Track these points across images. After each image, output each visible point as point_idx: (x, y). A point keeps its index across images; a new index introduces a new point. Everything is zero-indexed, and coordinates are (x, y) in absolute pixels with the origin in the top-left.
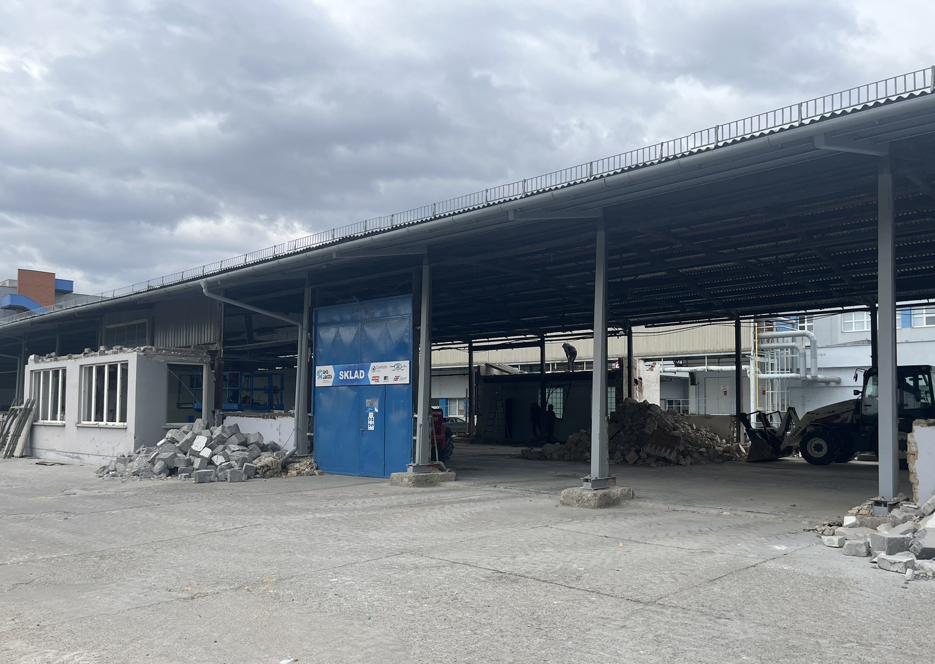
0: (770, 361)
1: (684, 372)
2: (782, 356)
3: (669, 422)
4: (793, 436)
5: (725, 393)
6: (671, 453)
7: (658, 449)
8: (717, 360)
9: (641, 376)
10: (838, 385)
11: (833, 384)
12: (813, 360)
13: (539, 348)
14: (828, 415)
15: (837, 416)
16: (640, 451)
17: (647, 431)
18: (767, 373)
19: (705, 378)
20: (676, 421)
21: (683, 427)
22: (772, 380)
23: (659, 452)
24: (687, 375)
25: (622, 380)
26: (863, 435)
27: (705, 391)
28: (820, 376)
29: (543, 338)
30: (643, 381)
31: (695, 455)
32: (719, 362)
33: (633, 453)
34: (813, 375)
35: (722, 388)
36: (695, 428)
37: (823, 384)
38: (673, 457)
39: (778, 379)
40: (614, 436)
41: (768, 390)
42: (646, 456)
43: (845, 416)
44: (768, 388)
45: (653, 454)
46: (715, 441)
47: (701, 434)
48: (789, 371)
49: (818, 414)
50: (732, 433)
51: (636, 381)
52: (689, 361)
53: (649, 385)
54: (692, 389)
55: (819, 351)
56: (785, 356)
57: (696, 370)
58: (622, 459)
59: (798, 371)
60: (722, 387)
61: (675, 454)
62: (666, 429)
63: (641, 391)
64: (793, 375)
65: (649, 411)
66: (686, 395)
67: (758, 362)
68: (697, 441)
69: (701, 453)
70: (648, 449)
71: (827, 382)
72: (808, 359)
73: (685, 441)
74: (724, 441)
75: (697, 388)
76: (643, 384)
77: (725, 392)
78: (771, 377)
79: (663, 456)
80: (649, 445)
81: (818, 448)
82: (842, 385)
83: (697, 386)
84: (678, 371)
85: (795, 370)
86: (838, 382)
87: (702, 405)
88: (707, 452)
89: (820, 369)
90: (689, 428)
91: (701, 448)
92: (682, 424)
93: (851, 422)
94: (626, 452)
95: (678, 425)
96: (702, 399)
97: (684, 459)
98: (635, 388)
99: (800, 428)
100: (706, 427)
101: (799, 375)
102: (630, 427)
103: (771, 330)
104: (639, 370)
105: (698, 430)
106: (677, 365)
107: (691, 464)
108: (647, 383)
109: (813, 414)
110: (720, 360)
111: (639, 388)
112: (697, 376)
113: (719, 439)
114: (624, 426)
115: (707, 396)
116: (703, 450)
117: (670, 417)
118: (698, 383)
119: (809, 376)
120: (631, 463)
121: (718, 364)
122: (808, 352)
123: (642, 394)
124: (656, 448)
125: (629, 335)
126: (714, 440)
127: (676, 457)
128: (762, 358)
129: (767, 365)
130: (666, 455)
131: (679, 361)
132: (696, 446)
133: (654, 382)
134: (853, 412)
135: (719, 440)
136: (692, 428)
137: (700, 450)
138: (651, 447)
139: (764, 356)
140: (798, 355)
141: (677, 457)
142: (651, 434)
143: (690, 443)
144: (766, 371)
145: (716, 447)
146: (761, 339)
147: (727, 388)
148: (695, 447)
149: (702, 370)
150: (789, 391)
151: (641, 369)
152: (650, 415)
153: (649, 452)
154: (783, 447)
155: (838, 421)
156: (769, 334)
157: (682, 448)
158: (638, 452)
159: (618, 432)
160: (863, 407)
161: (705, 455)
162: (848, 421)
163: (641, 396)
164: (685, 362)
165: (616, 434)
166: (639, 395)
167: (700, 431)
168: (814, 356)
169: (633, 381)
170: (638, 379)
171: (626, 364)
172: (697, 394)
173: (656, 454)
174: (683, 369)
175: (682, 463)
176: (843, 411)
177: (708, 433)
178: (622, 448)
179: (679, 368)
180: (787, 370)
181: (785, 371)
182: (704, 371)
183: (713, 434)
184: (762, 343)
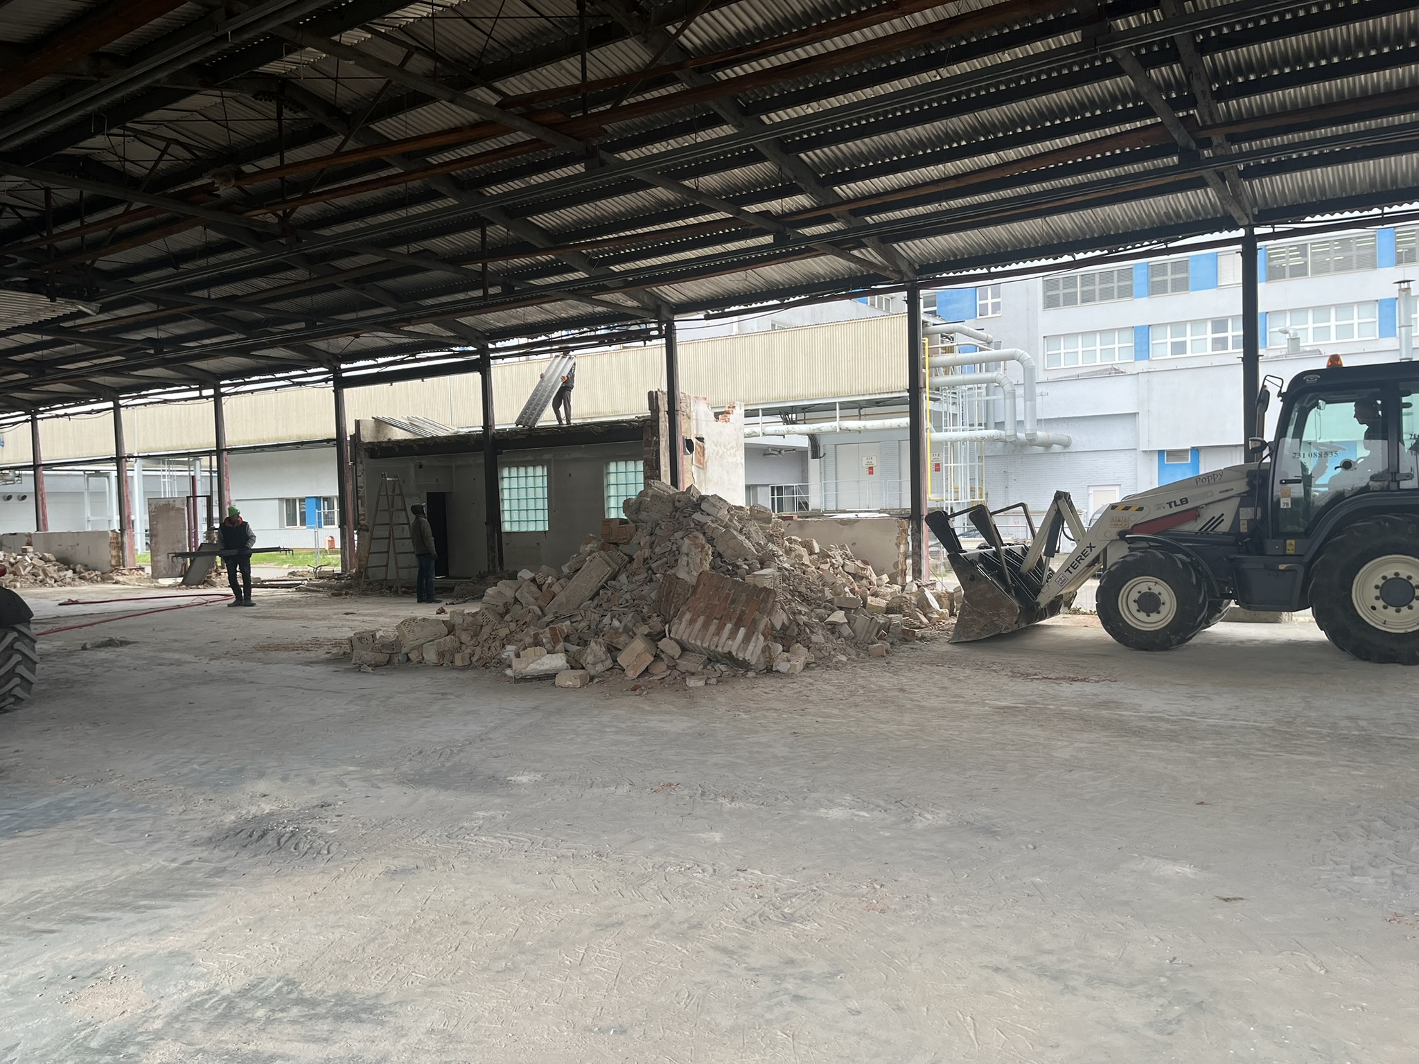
0: (952, 409)
1: (796, 436)
2: (971, 399)
3: (747, 543)
4: (1071, 569)
5: (871, 471)
6: (747, 639)
7: (713, 628)
8: (856, 411)
9: (703, 434)
10: (1067, 450)
11: (1056, 448)
12: (1028, 403)
13: (477, 376)
14: (1169, 511)
15: (1194, 514)
16: (662, 635)
17: (682, 574)
18: (946, 431)
19: (836, 445)
20: (770, 538)
21: (788, 552)
22: (953, 443)
23: (716, 639)
24: (804, 443)
25: (658, 443)
26: (1282, 567)
27: (836, 468)
28: (1041, 434)
29: (484, 351)
30: (707, 444)
31: (818, 638)
32: (860, 415)
33: (639, 645)
34: (1028, 432)
35: (865, 461)
36: (817, 550)
37: (1040, 449)
38: (753, 653)
39: (964, 440)
40: (603, 587)
41: (946, 463)
42: (677, 651)
43: (1214, 512)
44: (946, 458)
45: (699, 643)
46: (864, 582)
47: (833, 565)
48: (983, 427)
49: (1141, 509)
50: (901, 559)
51: (689, 445)
52: (808, 415)
53: (720, 451)
54: (813, 464)
55: (1039, 389)
56: (976, 398)
57: (819, 429)
58: (609, 663)
59: (999, 425)
60: (865, 459)
61: (758, 642)
62: (740, 562)
63: (702, 465)
64: (992, 432)
65: (697, 516)
66: (804, 477)
67: (930, 411)
68: (822, 591)
69: (833, 628)
70: (682, 629)
71: (1047, 445)
72: (1020, 402)
73: (792, 593)
74: (885, 578)
75: (822, 464)
76: (706, 452)
77: (871, 468)
78: (954, 439)
79: (726, 650)
80: (688, 616)
81: (1149, 603)
82: (1072, 449)
83: (822, 459)
84: (788, 433)
85: (992, 424)
86: (1066, 445)
87: (831, 493)
88: (849, 623)
89: (1039, 421)
90: (804, 551)
91: (833, 611)
92: (787, 543)
93: (1231, 528)
94: (623, 638)
95: (775, 548)
96: (831, 481)
97: (786, 654)
98: (687, 462)
99: (1091, 547)
100: (843, 547)
101: (1003, 432)
102: (645, 560)
103: (950, 350)
104: (697, 419)
105: (824, 556)
106: (787, 422)
107: (807, 666)
108: (717, 449)
109: (1127, 508)
110: (863, 412)
111: (699, 461)
112: (822, 442)
113: (874, 575)
114: (631, 560)
115: (839, 476)
116: (839, 617)
117: (753, 527)
118: (825, 454)
119: (1021, 435)
120: (631, 674)
121: (858, 418)
122: (1020, 391)
123: (705, 474)
124: (706, 626)
125: (669, 336)
126: (862, 578)
127: (763, 651)
128: (937, 403)
129: (946, 417)
130: (734, 646)
131: (790, 416)
132: (819, 606)
133: (732, 448)
134: (1238, 499)
135: (874, 578)
136: (811, 553)
137: (830, 619)
138: (692, 622)
139: (939, 399)
140: (1001, 396)
141: (766, 649)
142: (694, 581)
143: (805, 600)
144: (944, 428)
145: (869, 599)
146: (935, 367)
147: (874, 462)
148: (818, 611)
149: (831, 429)
150: (983, 464)
151: (702, 416)
152: (701, 527)
153: (685, 637)
154: (1044, 599)
155: (1193, 527)
156: (948, 358)
157: (780, 619)
158: (655, 638)
159: (614, 577)
160: (1277, 486)
161: (846, 634)
162: (1224, 527)
163: (702, 477)
164: (801, 416)
165: (606, 582)
166: (699, 476)
167: (829, 556)
168: (1030, 397)
169: (681, 444)
170: (694, 441)
171: (663, 405)
172: (823, 474)
173: (705, 645)
174: (797, 428)
175: (783, 667)
176: (1210, 500)
177: (847, 562)
178: (616, 623)
179: (790, 427)
180: (980, 425)
181: (976, 427)
182: (833, 432)
183: (859, 563)
184: (936, 375)
